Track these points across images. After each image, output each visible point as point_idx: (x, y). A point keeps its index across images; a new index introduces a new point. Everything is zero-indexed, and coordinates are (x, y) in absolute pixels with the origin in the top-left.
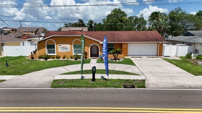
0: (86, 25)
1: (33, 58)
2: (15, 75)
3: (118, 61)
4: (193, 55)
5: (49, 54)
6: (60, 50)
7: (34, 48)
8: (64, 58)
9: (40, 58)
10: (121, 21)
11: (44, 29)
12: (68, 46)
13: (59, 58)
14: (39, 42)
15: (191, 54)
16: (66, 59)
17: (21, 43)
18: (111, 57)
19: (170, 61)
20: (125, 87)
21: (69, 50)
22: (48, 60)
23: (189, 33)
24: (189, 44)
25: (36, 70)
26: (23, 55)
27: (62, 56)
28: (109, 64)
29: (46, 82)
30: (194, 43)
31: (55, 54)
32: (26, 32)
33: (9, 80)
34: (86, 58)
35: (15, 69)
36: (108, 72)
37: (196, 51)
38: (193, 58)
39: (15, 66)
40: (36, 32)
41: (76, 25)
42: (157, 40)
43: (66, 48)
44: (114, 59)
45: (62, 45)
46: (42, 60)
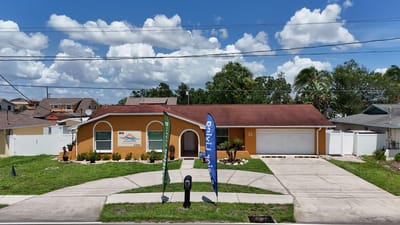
0: (174, 93)
1: (65, 159)
2: (28, 194)
3: (236, 164)
4: (387, 152)
5: (98, 151)
6: (121, 143)
7: (69, 139)
8: (128, 158)
9: (81, 158)
10: (242, 85)
11: (93, 101)
12: (137, 134)
13: (120, 158)
14: (81, 128)
15: (384, 150)
16: (132, 161)
17: (46, 130)
18: (222, 155)
19: (343, 165)
20: (252, 219)
21: (139, 142)
22: (97, 162)
23: (376, 108)
24: (378, 131)
25: (70, 184)
27: (124, 155)
28: (219, 171)
29: (89, 209)
30: (388, 130)
31: (111, 151)
32: (56, 107)
33: (13, 205)
34: (172, 158)
35: (28, 181)
36: (216, 187)
37: (393, 145)
38: (388, 159)
39: (30, 175)
40: (76, 108)
41: (154, 94)
42: (313, 122)
43: (133, 139)
44: (229, 161)
45: (126, 133)
46: (84, 162)
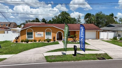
1: (17, 42)
2: (11, 54)
4: (118, 38)
5: (28, 39)
6: (36, 36)
8: (39, 41)
17: (6, 32)
21: (43, 36)
23: (111, 25)
24: (114, 31)
25: (25, 50)
26: (8, 40)
27: (38, 40)
30: (117, 31)
31: (33, 39)
32: (2, 25)
35: (8, 50)
37: (119, 36)
39: (7, 47)
41: (34, 21)
42: (96, 29)
43: (41, 35)
46: (24, 43)
